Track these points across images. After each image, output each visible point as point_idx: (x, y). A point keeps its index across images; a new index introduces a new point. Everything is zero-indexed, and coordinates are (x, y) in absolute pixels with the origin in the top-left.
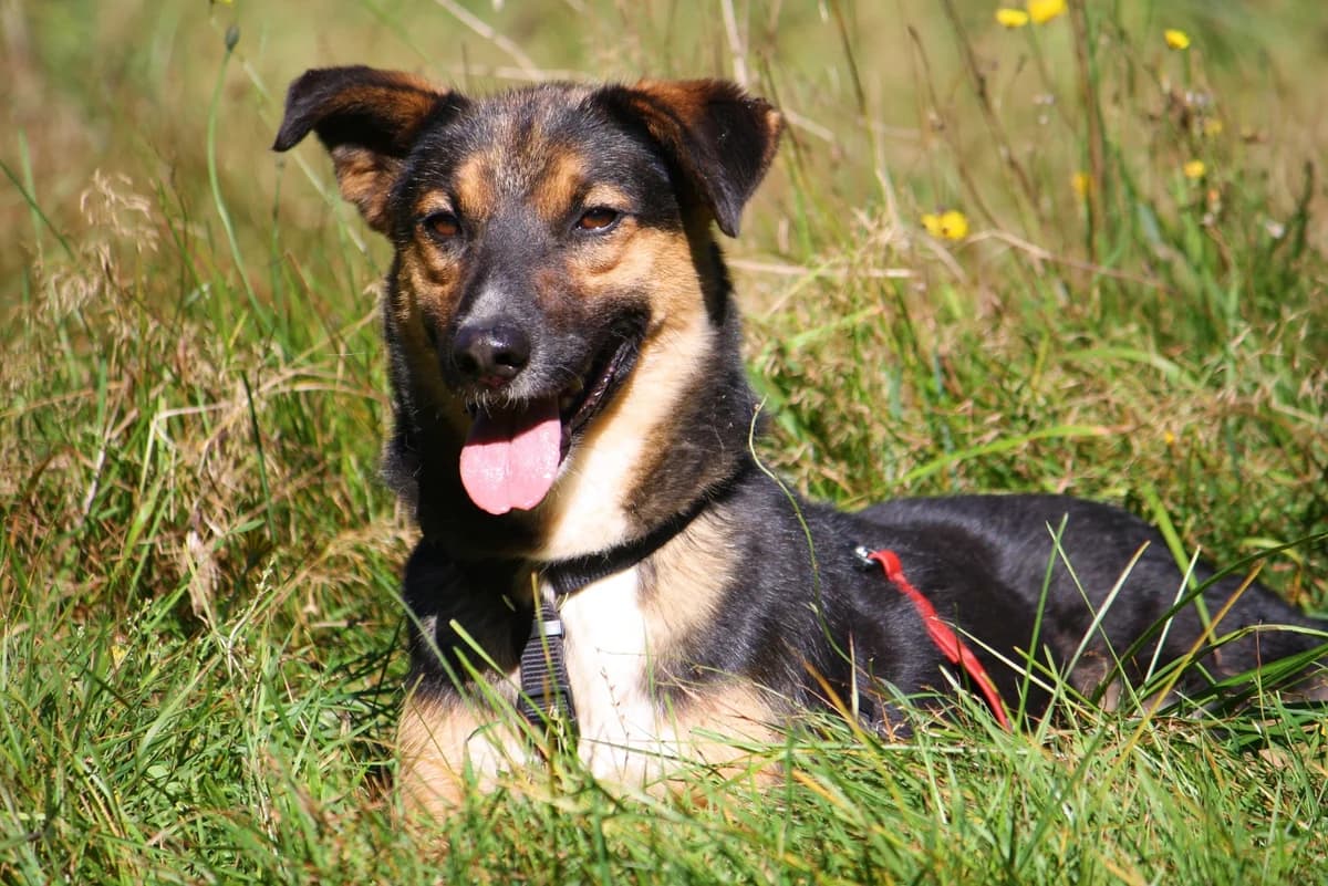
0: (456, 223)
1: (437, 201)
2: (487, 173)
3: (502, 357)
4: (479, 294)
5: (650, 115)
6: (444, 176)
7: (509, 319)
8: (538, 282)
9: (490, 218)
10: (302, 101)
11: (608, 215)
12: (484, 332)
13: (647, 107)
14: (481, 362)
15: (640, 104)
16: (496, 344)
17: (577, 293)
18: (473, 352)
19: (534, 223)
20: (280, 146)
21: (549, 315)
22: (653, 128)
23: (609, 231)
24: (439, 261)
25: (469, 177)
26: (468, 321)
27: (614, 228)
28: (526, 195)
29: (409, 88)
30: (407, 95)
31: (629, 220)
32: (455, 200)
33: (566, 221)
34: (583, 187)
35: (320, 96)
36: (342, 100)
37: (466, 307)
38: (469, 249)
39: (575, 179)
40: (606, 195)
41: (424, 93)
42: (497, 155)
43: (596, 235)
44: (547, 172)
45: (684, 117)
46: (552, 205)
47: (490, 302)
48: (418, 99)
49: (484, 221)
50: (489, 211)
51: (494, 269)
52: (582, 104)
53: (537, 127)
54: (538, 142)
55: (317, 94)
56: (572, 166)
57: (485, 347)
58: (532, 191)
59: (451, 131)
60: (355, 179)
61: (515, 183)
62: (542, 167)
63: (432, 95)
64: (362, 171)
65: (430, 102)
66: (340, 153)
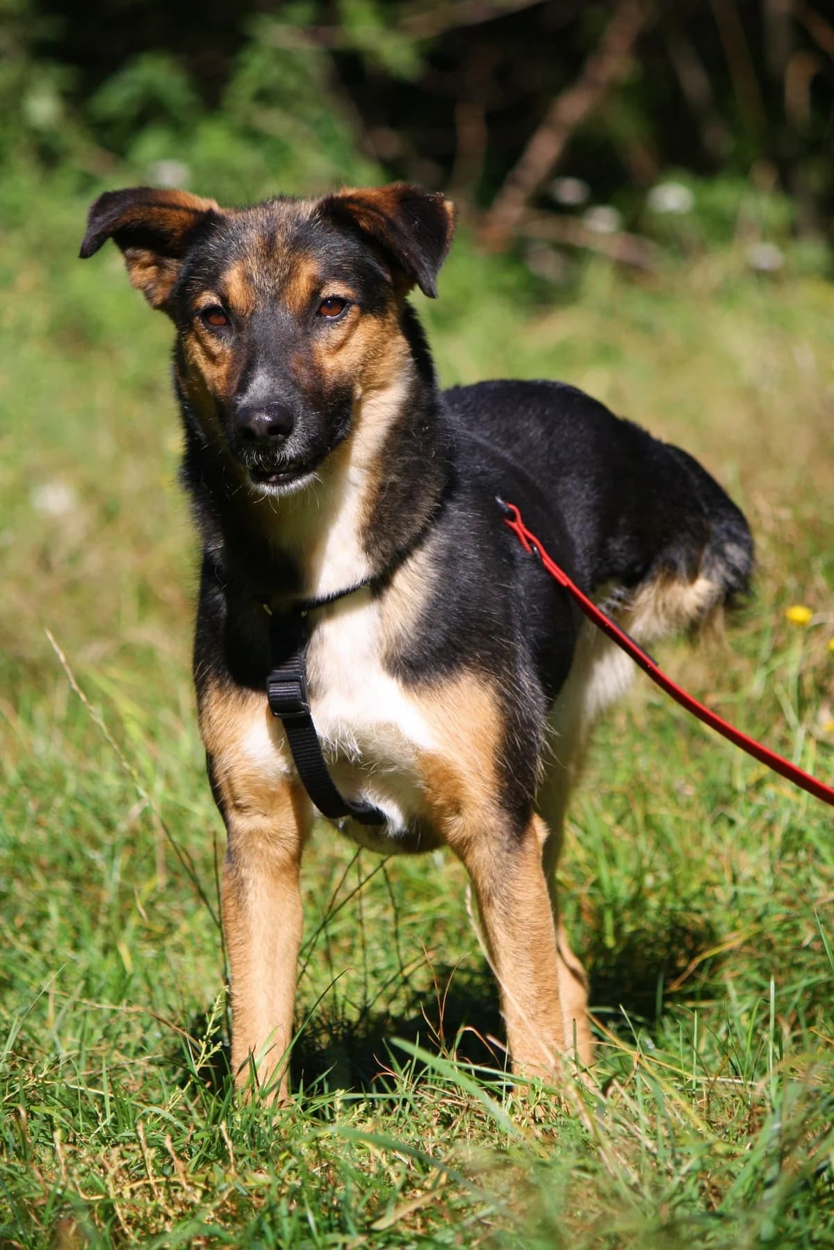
0: (223, 315)
1: (208, 299)
2: (247, 278)
3: (272, 429)
4: (252, 379)
6: (213, 281)
7: (277, 398)
8: (293, 364)
9: (253, 313)
10: (99, 219)
11: (339, 303)
12: (260, 410)
13: (357, 208)
14: (258, 432)
16: (268, 418)
17: (319, 373)
18: (253, 425)
19: (285, 317)
20: (86, 253)
21: (305, 392)
22: (363, 223)
23: (341, 318)
24: (216, 346)
25: (233, 278)
26: (244, 401)
27: (345, 314)
28: (278, 292)
29: (176, 207)
30: (174, 212)
31: (355, 308)
32: (224, 299)
33: (309, 312)
34: (318, 284)
35: (111, 216)
36: (126, 218)
37: (243, 388)
38: (239, 339)
39: (313, 279)
40: (336, 289)
41: (187, 209)
42: (253, 264)
43: (332, 322)
44: (291, 275)
45: (386, 211)
46: (298, 301)
47: (261, 384)
48: (184, 215)
49: (247, 315)
50: (251, 308)
51: (261, 358)
52: (312, 217)
53: (280, 238)
54: (282, 252)
55: (109, 213)
56: (309, 269)
57: (260, 421)
58: (281, 291)
59: (213, 244)
60: (141, 272)
61: (269, 284)
62: (287, 271)
63: (195, 212)
64: (146, 266)
65: (192, 217)
66: (129, 252)
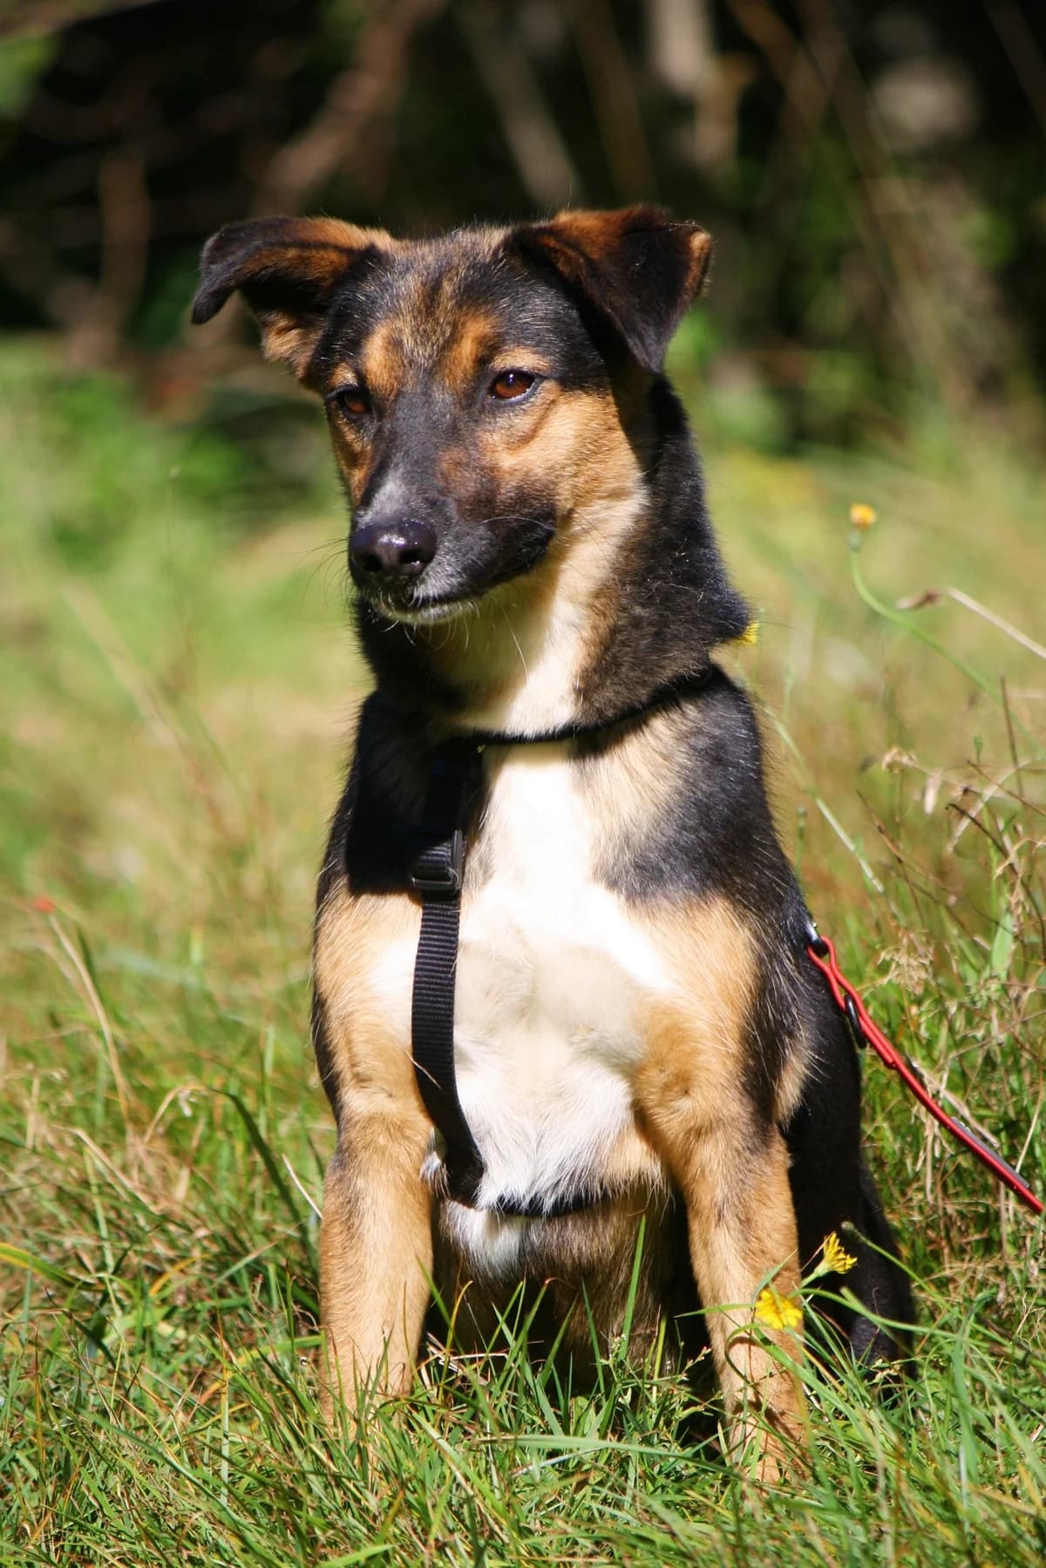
0: (362, 402)
1: (345, 376)
2: (395, 344)
3: (407, 555)
4: (380, 486)
5: (556, 251)
6: (354, 349)
7: (413, 512)
8: (444, 466)
9: (398, 394)
10: (217, 268)
11: (525, 379)
12: (389, 529)
14: (385, 560)
15: (546, 241)
16: (401, 541)
17: (491, 475)
18: (378, 550)
19: (443, 398)
20: (199, 318)
22: (561, 266)
23: (527, 399)
25: (375, 351)
26: (371, 517)
27: (532, 394)
28: (434, 366)
29: (325, 246)
30: (322, 252)
31: (548, 385)
32: (361, 376)
33: (475, 389)
34: (490, 348)
35: (234, 264)
36: (253, 266)
37: (367, 500)
38: (379, 429)
39: (481, 341)
40: (523, 359)
41: (338, 249)
42: (405, 327)
43: (512, 404)
44: (453, 340)
45: (591, 249)
46: (460, 375)
47: (390, 495)
48: (333, 256)
49: (392, 398)
50: (397, 387)
51: (398, 457)
52: (495, 253)
53: (447, 288)
54: (446, 307)
55: (230, 259)
56: (476, 331)
57: (390, 544)
58: (439, 361)
59: (362, 294)
61: (423, 354)
62: (449, 333)
63: (348, 251)
65: (345, 259)
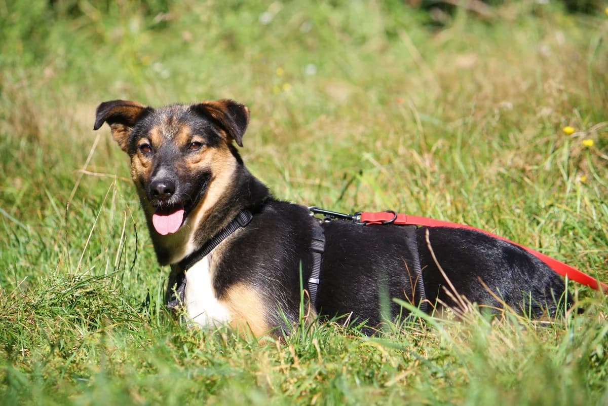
0: (150, 148)
1: (144, 141)
2: (160, 132)
3: (166, 191)
4: (158, 170)
5: (212, 111)
6: (146, 133)
7: (168, 178)
8: (176, 166)
9: (161, 146)
10: (101, 114)
11: (198, 144)
12: (161, 183)
13: (211, 109)
14: (160, 192)
15: (208, 108)
16: (164, 186)
17: (188, 170)
18: (158, 189)
19: (175, 148)
20: (95, 128)
21: (181, 177)
22: (213, 115)
23: (198, 150)
24: (145, 160)
25: (154, 133)
26: (155, 179)
27: (200, 148)
28: (172, 139)
29: (133, 106)
30: (132, 108)
31: (204, 146)
32: (150, 140)
33: (185, 147)
34: (191, 136)
35: (105, 112)
36: (112, 112)
37: (154, 174)
38: (155, 156)
39: (187, 134)
40: (197, 139)
41: (138, 107)
42: (163, 127)
43: (194, 151)
44: (179, 132)
45: (223, 110)
46: (181, 143)
47: (162, 173)
48: (136, 109)
49: (159, 147)
50: (161, 144)
51: (163, 163)
52: (188, 110)
53: (174, 118)
54: (175, 122)
55: (105, 110)
56: (186, 131)
57: (161, 188)
58: (174, 138)
59: (147, 120)
60: (118, 134)
61: (169, 135)
62: (177, 130)
63: (142, 108)
64: (120, 131)
65: (140, 110)
66: (113, 125)
